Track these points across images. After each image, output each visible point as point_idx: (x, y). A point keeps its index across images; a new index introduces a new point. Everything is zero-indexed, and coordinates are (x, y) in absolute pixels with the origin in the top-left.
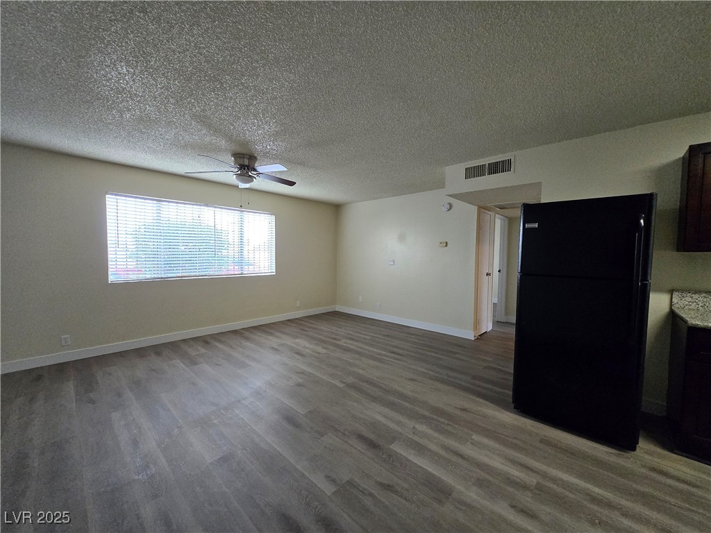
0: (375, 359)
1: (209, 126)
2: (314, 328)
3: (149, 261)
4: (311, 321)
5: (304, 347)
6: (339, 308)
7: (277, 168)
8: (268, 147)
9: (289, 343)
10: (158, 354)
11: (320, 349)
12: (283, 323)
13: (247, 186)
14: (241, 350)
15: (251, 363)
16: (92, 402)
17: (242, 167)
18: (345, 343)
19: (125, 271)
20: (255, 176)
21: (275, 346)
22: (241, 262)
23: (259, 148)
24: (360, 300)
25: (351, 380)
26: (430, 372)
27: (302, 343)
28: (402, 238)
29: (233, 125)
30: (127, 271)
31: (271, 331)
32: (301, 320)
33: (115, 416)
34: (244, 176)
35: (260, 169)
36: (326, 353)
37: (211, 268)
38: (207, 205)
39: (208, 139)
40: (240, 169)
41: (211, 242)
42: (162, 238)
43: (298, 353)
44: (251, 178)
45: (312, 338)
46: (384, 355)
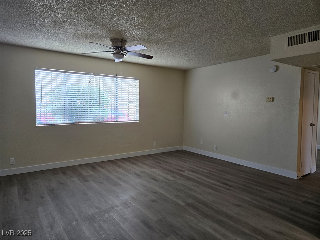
0: (209, 187)
1: (96, 23)
2: (166, 162)
3: (59, 112)
4: (164, 157)
5: (158, 175)
6: (185, 148)
7: (140, 48)
8: (134, 33)
9: (147, 171)
10: (64, 173)
11: (169, 177)
12: (144, 156)
13: (121, 60)
14: (115, 174)
15: (122, 183)
16: (27, 200)
17: (117, 48)
18: (188, 174)
19: (45, 118)
20: (125, 54)
21: (138, 173)
22: (116, 113)
23: (128, 34)
24: (201, 142)
25: (190, 201)
26: (254, 202)
27: (157, 172)
28: (235, 95)
29: (110, 21)
30: (47, 118)
31: (136, 162)
32: (157, 156)
33: (40, 209)
34: (118, 54)
35: (129, 49)
36: (173, 180)
37: (97, 117)
38: (95, 74)
39: (95, 31)
40: (115, 49)
41: (97, 99)
42: (67, 96)
43: (154, 179)
44: (123, 55)
45: (165, 169)
46: (218, 185)
